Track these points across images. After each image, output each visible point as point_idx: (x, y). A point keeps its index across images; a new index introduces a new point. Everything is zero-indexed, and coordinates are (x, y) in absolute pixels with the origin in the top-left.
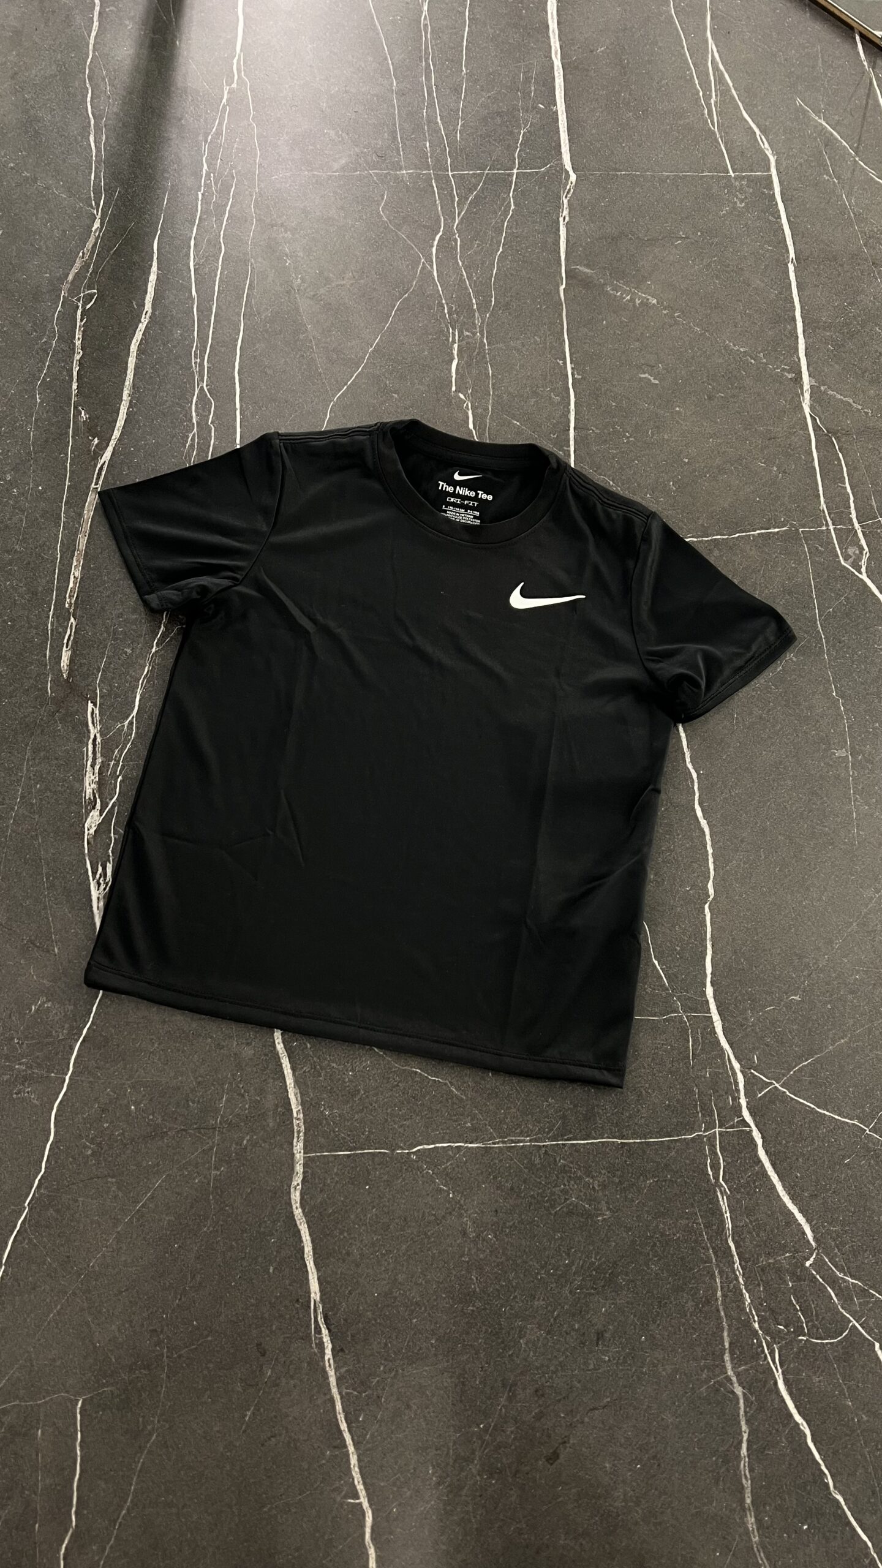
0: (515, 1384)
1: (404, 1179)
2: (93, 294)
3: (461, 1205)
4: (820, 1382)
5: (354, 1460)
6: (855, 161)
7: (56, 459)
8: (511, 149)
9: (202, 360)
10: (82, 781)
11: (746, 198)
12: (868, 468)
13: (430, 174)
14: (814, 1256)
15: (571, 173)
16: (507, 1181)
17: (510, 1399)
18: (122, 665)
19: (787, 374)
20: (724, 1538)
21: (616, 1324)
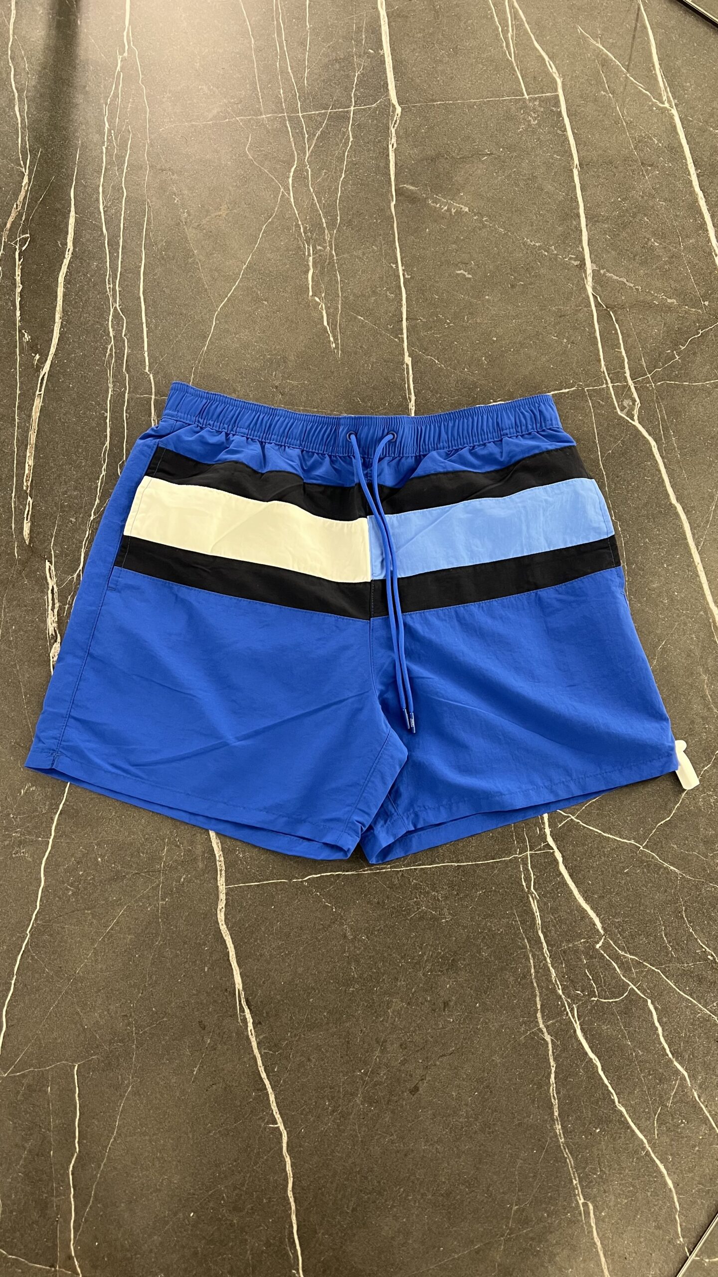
0: (385, 1041)
1: (299, 900)
2: (26, 239)
3: (342, 917)
4: (607, 1029)
5: (272, 1098)
6: (627, 77)
7: (8, 373)
8: (348, 90)
9: (114, 285)
10: (45, 622)
11: (538, 115)
12: (639, 334)
13: (284, 116)
14: (602, 940)
15: (397, 106)
16: (374, 898)
17: (382, 1051)
18: (69, 531)
19: (573, 262)
20: (539, 1140)
21: (457, 995)
